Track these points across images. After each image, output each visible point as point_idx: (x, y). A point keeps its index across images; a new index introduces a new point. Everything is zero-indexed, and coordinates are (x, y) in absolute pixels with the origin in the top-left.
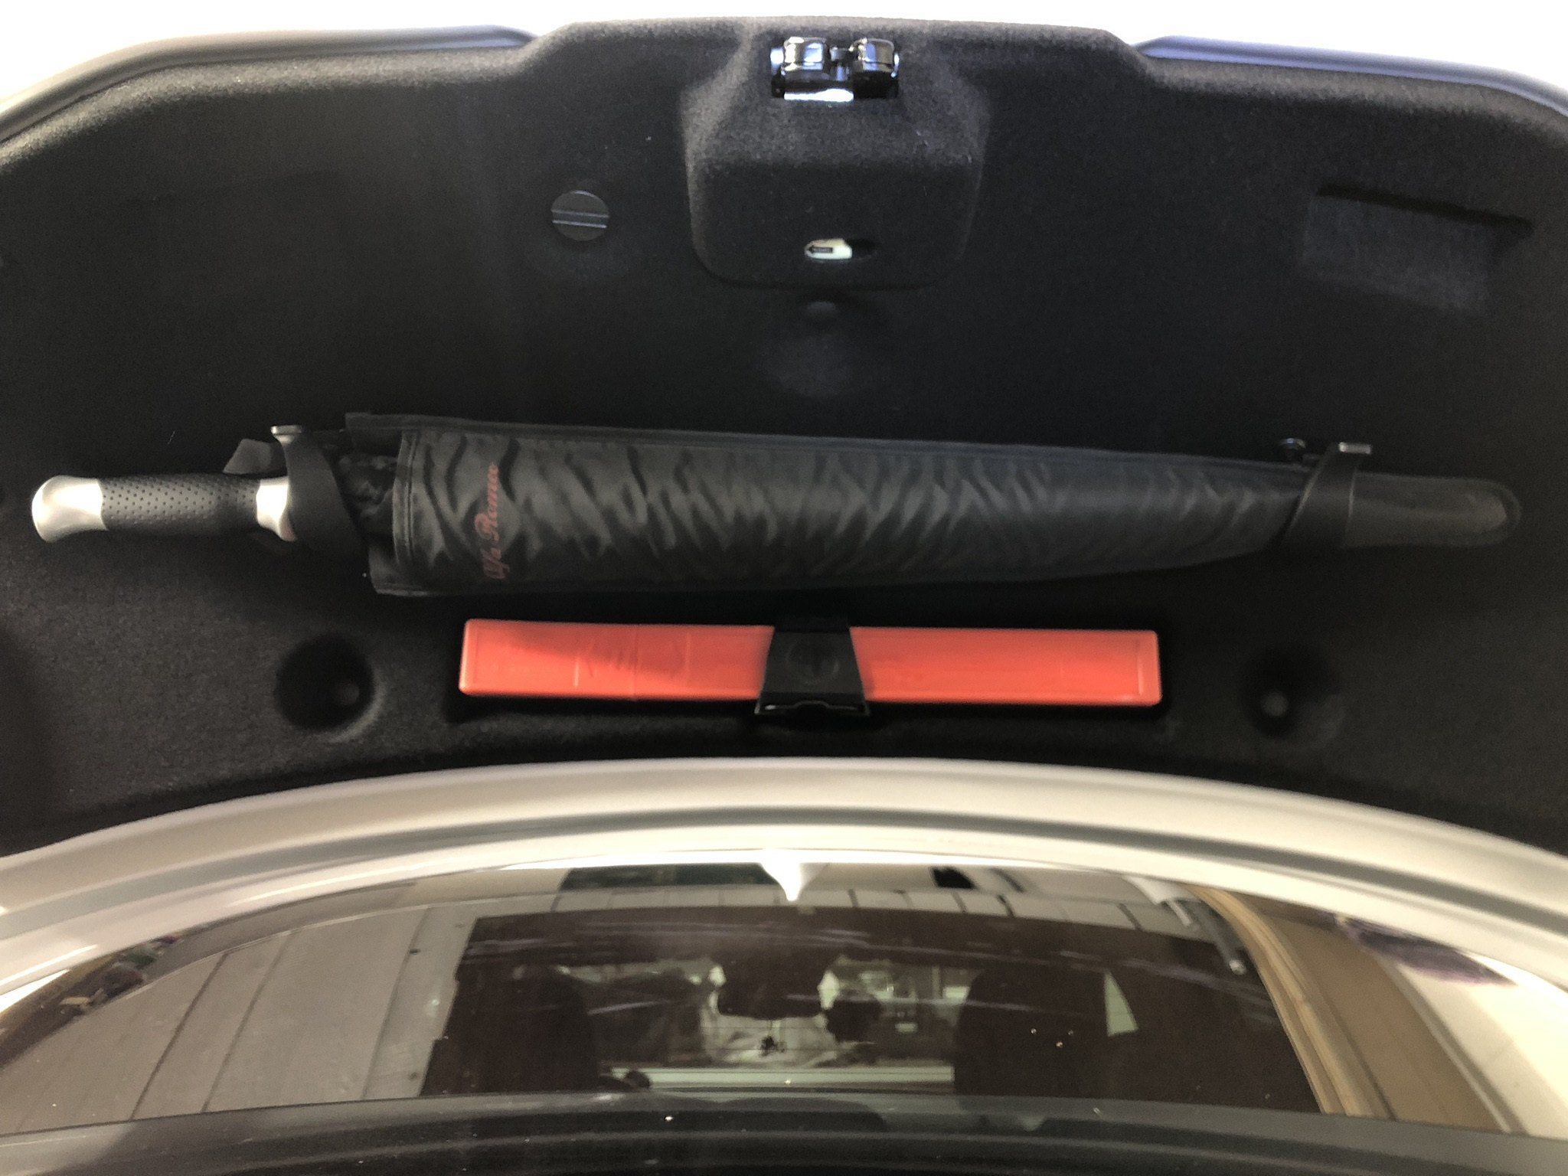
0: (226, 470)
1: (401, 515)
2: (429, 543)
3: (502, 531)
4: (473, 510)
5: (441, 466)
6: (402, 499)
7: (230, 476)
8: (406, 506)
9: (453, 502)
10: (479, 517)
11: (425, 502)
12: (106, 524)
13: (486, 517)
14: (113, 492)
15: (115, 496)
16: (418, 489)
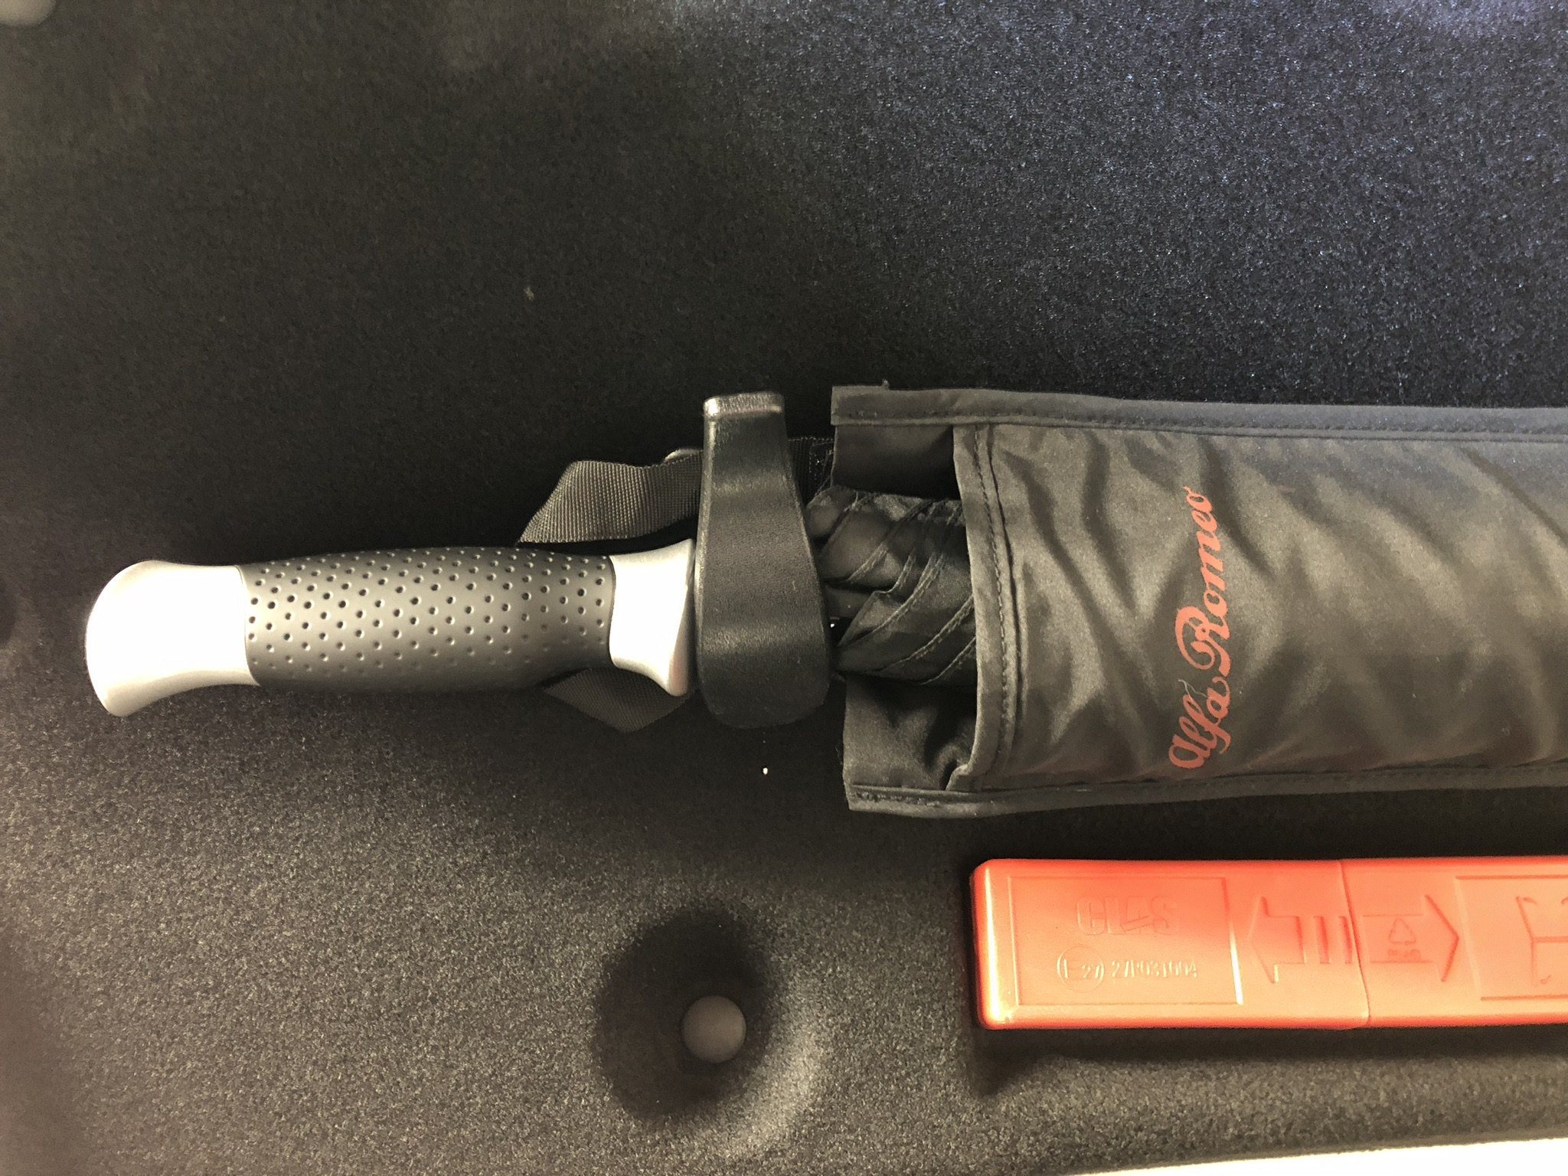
0: (527, 536)
1: (995, 615)
2: (1065, 677)
3: (1239, 645)
4: (1171, 597)
5: (1068, 499)
6: (994, 579)
7: (545, 548)
8: (1007, 591)
9: (1121, 579)
10: (1186, 614)
11: (1054, 584)
12: (253, 670)
13: (1201, 616)
14: (275, 590)
15: (280, 601)
16: (1031, 551)
